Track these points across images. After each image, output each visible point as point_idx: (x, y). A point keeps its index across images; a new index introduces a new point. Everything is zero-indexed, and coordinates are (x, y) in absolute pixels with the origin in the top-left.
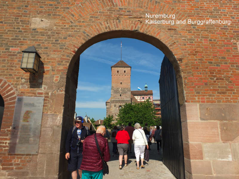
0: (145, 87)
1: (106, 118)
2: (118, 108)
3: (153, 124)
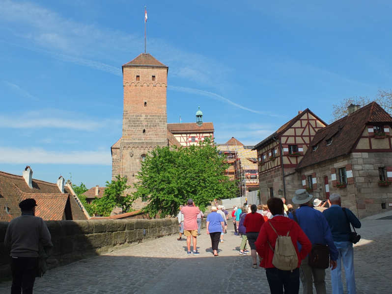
0: (198, 116)
1: (110, 182)
2: (138, 161)
3: (222, 194)
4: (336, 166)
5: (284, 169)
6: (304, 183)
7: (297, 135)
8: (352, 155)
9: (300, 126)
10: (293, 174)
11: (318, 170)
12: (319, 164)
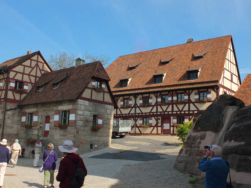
4: (61, 109)
5: (7, 103)
6: (24, 119)
7: (25, 73)
8: (77, 101)
9: (29, 66)
10: (15, 109)
11: (41, 109)
12: (43, 104)
